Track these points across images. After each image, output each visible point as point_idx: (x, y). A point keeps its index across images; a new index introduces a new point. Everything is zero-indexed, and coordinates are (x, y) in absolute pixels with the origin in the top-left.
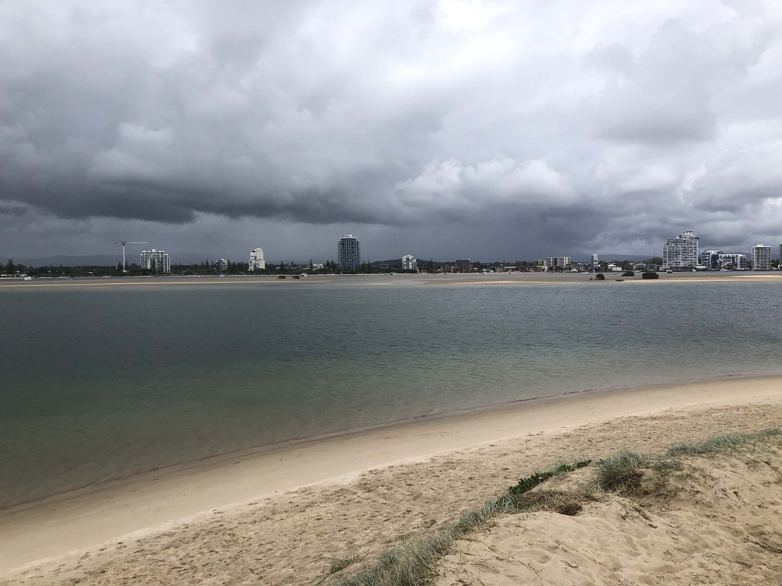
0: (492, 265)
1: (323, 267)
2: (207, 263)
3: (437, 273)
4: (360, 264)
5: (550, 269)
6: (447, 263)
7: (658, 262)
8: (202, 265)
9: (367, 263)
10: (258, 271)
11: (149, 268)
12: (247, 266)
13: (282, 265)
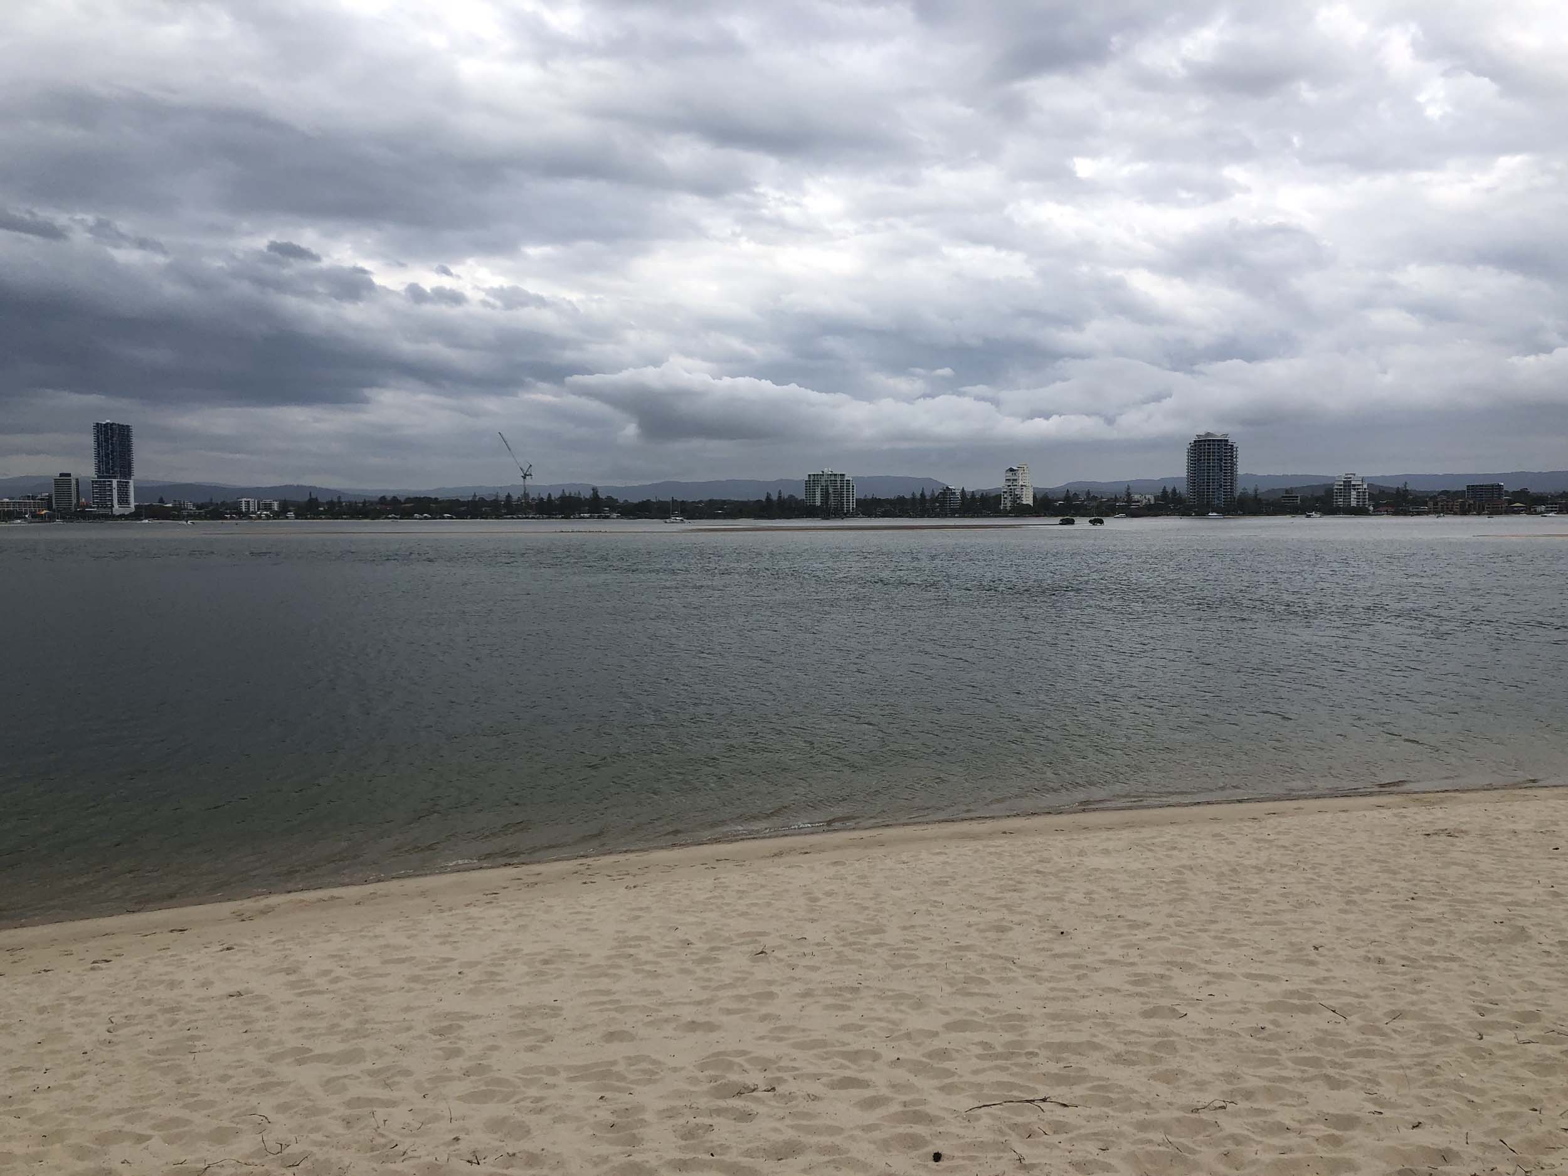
1: (1152, 502)
2: (922, 495)
3: (1419, 514)
4: (1237, 494)
8: (914, 498)
9: (1251, 491)
11: (818, 503)
12: (998, 499)
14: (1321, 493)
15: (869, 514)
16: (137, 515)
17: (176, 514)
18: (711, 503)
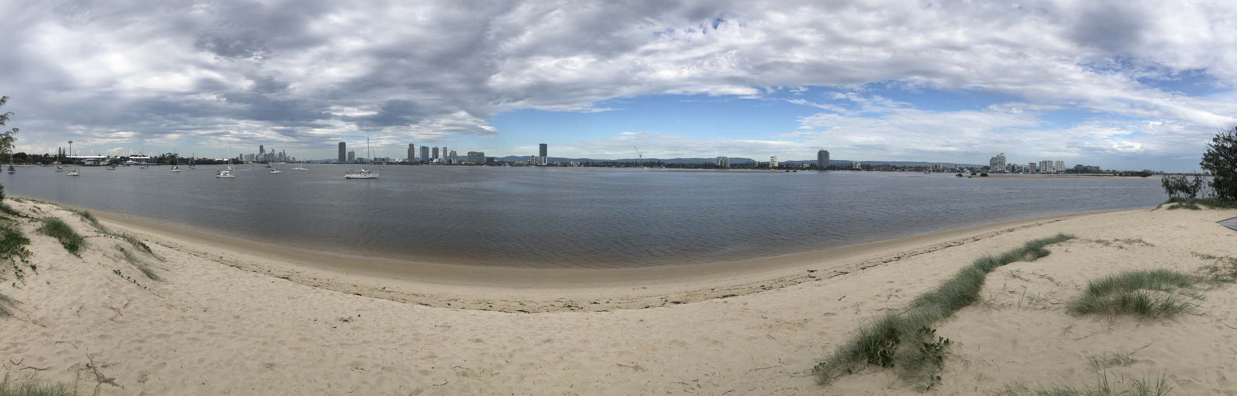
0: (903, 167)
1: (808, 165)
2: (748, 163)
3: (872, 171)
4: (829, 165)
5: (934, 171)
6: (878, 166)
7: (987, 168)
8: (745, 164)
9: (833, 164)
10: (774, 168)
11: (719, 165)
12: (768, 164)
13: (787, 165)
14: (849, 165)
15: (733, 168)
16: (549, 165)
17: (556, 165)
18: (690, 164)
